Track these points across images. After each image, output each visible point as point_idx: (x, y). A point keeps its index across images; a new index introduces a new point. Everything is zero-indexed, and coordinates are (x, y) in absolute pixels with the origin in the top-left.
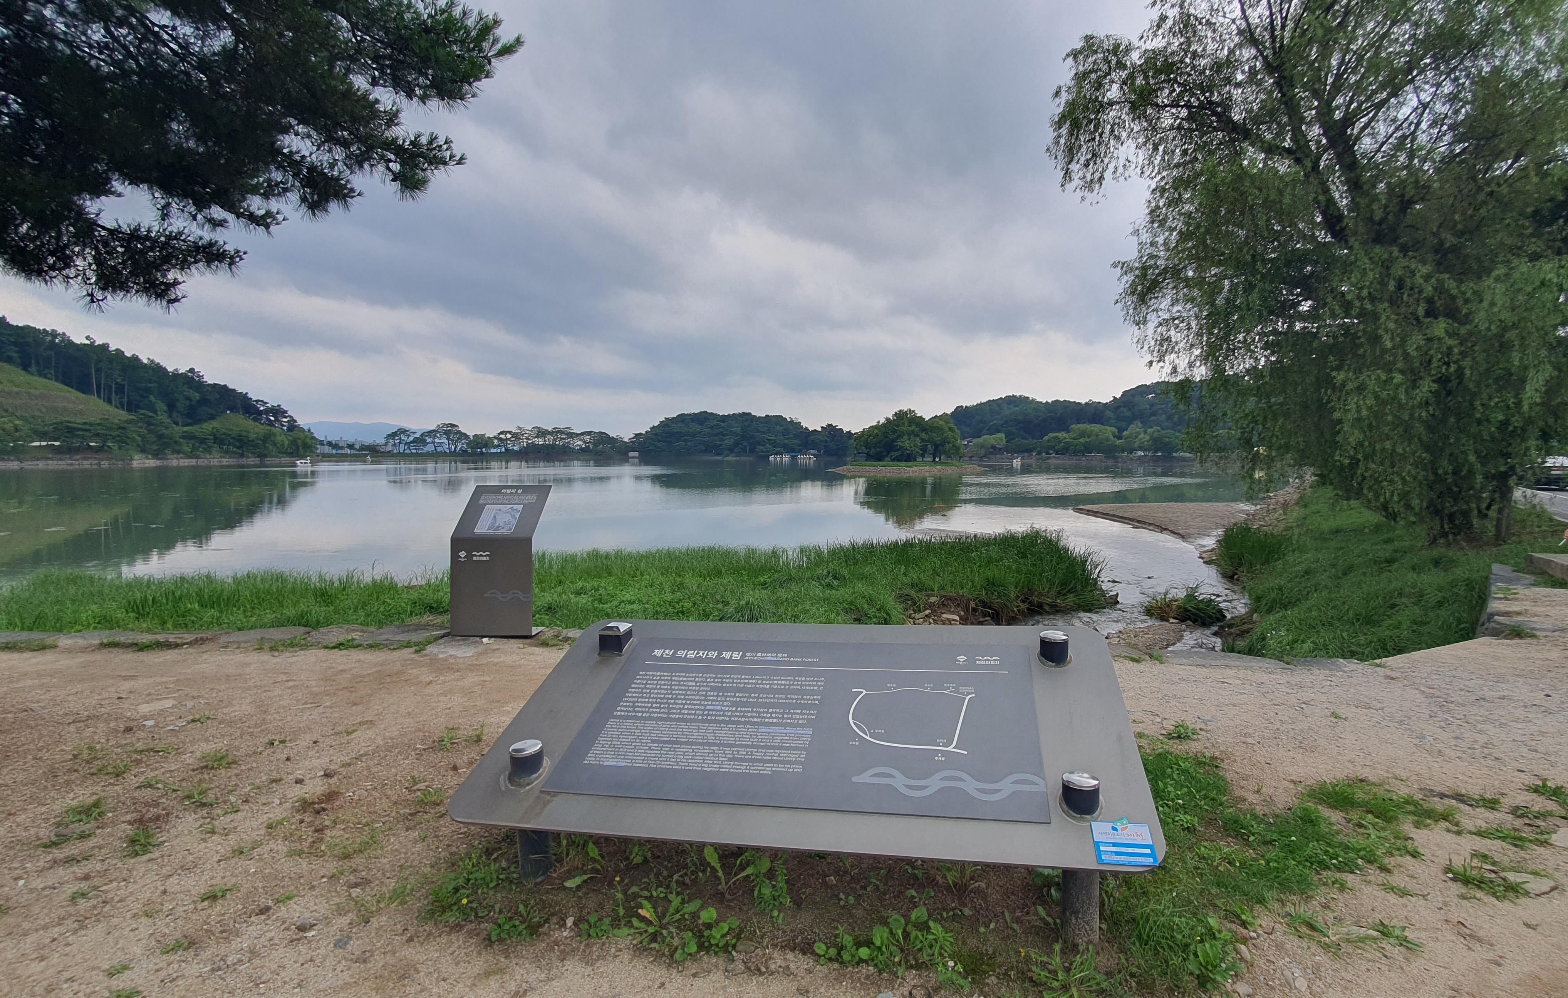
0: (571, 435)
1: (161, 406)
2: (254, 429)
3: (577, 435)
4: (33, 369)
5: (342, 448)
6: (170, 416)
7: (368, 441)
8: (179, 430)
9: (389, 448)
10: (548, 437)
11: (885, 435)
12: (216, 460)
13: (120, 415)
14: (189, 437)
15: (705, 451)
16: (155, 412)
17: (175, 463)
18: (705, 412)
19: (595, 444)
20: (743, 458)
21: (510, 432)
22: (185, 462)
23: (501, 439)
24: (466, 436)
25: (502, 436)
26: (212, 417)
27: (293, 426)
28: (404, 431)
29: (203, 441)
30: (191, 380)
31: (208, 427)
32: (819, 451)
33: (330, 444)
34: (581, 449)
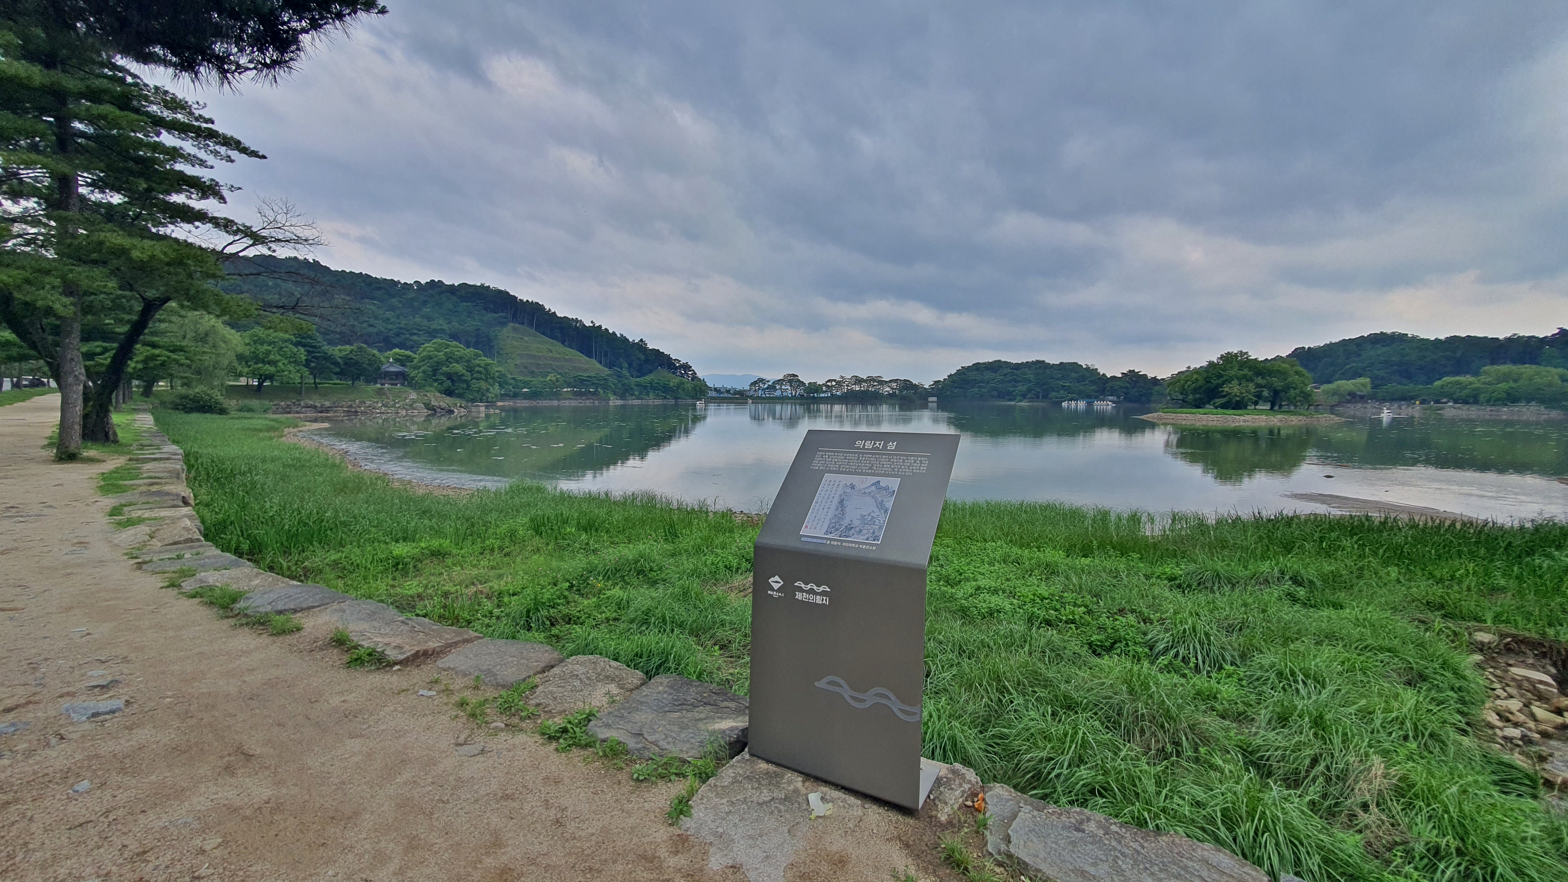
0: (882, 383)
1: (625, 365)
2: (674, 381)
3: (886, 382)
4: (566, 343)
5: (723, 393)
6: (629, 372)
7: (739, 387)
8: (634, 380)
9: (752, 393)
10: (864, 384)
11: (1207, 381)
12: (653, 401)
13: (605, 371)
14: (638, 385)
15: (998, 397)
16: (622, 368)
17: (630, 402)
18: (999, 361)
19: (901, 391)
20: (1036, 404)
21: (835, 380)
22: (637, 402)
23: (828, 386)
24: (804, 384)
25: (829, 384)
26: (651, 372)
27: (694, 377)
28: (762, 380)
29: (645, 387)
30: (641, 346)
31: (648, 378)
32: (1118, 397)
33: (716, 389)
34: (889, 394)
